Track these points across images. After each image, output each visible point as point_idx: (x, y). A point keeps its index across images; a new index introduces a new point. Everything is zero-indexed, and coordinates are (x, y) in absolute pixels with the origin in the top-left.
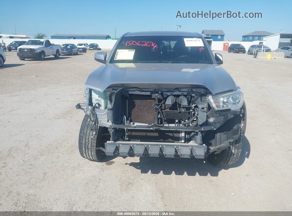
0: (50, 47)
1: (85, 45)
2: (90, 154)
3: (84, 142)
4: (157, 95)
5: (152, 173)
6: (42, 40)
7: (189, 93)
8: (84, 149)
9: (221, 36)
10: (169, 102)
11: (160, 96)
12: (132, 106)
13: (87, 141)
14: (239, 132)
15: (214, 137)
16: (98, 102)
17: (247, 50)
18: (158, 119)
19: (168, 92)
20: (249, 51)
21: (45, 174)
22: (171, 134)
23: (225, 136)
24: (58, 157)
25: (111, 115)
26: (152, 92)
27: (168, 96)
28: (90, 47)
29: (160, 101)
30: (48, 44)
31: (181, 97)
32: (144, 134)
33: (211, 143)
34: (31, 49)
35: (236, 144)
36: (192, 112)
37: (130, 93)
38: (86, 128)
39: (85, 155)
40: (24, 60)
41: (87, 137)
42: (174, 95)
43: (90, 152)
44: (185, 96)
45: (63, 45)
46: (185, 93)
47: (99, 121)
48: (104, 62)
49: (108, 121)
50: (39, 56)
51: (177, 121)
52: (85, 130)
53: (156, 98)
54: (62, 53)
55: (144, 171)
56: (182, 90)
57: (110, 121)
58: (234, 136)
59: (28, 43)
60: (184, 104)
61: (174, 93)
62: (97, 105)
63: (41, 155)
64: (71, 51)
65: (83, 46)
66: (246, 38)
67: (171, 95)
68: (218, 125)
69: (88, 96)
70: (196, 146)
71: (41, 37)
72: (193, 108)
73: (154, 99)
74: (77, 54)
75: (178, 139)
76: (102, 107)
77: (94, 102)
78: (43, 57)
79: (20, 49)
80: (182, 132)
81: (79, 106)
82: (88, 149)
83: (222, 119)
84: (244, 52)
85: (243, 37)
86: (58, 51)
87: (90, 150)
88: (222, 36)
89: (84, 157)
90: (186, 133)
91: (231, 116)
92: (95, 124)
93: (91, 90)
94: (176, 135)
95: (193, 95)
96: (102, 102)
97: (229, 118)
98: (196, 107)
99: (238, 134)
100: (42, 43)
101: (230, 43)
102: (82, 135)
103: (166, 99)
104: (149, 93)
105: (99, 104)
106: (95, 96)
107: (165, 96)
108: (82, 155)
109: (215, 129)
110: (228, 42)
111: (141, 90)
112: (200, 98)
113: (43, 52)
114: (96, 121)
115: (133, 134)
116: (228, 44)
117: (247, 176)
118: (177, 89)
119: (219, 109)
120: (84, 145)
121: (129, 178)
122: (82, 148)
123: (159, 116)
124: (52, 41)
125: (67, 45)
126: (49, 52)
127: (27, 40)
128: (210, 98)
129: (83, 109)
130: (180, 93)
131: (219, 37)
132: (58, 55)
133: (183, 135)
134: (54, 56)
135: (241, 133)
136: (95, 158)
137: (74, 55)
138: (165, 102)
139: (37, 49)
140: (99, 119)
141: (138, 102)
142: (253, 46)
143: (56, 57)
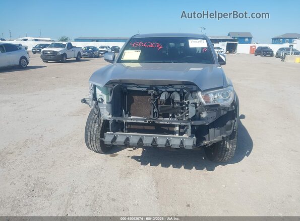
0: (71, 50)
1: (106, 47)
2: (95, 146)
3: (89, 134)
4: (152, 91)
5: (151, 165)
6: (64, 43)
7: (182, 89)
8: (89, 141)
9: (248, 38)
10: (163, 97)
11: (155, 92)
12: (131, 101)
13: (92, 133)
14: (232, 127)
15: (207, 132)
16: (101, 97)
17: (275, 53)
18: (154, 113)
19: (163, 88)
20: (277, 54)
21: (54, 162)
22: (166, 128)
23: (219, 131)
24: (68, 148)
25: (110, 108)
26: (148, 89)
27: (163, 92)
28: (112, 50)
29: (155, 96)
30: (70, 46)
31: (174, 93)
32: (142, 127)
33: (205, 138)
34: (54, 51)
35: (230, 139)
36: (185, 107)
37: (128, 88)
38: (91, 121)
39: (90, 146)
40: (47, 62)
41: (92, 130)
42: (168, 91)
43: (94, 144)
44: (178, 92)
45: (85, 47)
46: (179, 90)
47: (102, 115)
48: (112, 61)
49: (109, 114)
50: (60, 59)
51: (170, 115)
52: (91, 123)
53: (152, 94)
54: (84, 55)
55: (144, 163)
56: (175, 86)
57: (111, 115)
58: (227, 132)
59: (51, 46)
60: (177, 99)
61: (168, 90)
62: (100, 100)
63: (53, 146)
64: (92, 54)
65: (105, 49)
66: (276, 40)
67: (166, 91)
68: (211, 121)
69: (92, 92)
70: (186, 138)
71: (65, 40)
72: (187, 103)
73: (150, 95)
74: (98, 57)
75: (173, 133)
76: (105, 102)
77: (98, 97)
78: (64, 59)
79: (43, 51)
80: (176, 126)
81: (84, 101)
82: (93, 141)
83: (214, 115)
84: (272, 55)
85: (273, 39)
86: (79, 53)
87: (94, 142)
88: (250, 38)
89: (90, 149)
90: (180, 127)
91: (224, 113)
92: (98, 117)
93: (95, 87)
94: (171, 129)
95: (185, 91)
96: (105, 97)
97: (222, 114)
98: (188, 102)
99: (231, 129)
100: (64, 46)
101: (257, 46)
102: (88, 127)
103: (160, 95)
104: (145, 89)
105: (102, 99)
106: (99, 92)
107: (160, 92)
108: (88, 146)
109: (207, 124)
110: (255, 45)
111: (138, 86)
112: (190, 94)
113: (64, 55)
114: (99, 114)
115: (132, 127)
116: (255, 46)
117: (243, 171)
118: (171, 85)
119: (208, 104)
120: (89, 137)
121: (129, 169)
122: (88, 140)
123: (155, 111)
124: (74, 44)
125: (89, 48)
126: (71, 55)
127: (50, 43)
128: (200, 94)
129: (88, 104)
130: (174, 90)
131: (247, 40)
132: (79, 57)
133: (177, 128)
134: (75, 59)
135: (233, 129)
136: (99, 149)
137: (95, 57)
138: (160, 97)
139: (60, 51)
140: (102, 113)
141: (135, 97)
142: (281, 49)
143: (78, 59)
